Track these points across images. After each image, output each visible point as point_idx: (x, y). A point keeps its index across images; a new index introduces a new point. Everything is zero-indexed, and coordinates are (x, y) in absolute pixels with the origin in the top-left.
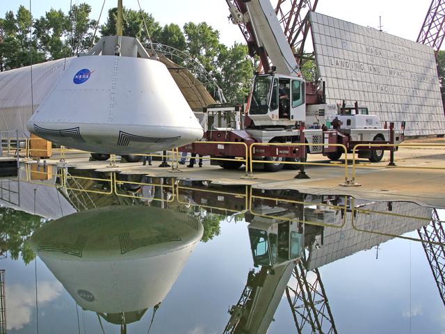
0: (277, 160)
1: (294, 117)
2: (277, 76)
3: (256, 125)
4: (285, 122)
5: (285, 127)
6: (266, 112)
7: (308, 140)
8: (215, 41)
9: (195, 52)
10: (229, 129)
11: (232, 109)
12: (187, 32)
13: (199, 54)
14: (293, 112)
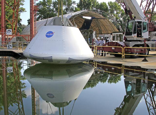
0: (136, 54)
1: (144, 37)
2: (136, 20)
3: (128, 40)
4: (139, 39)
5: (140, 41)
6: (131, 35)
7: (149, 46)
8: (119, 8)
9: (112, 12)
10: (116, 41)
11: (122, 34)
12: (109, 5)
13: (114, 13)
14: (143, 34)
